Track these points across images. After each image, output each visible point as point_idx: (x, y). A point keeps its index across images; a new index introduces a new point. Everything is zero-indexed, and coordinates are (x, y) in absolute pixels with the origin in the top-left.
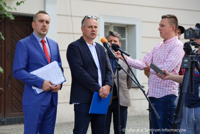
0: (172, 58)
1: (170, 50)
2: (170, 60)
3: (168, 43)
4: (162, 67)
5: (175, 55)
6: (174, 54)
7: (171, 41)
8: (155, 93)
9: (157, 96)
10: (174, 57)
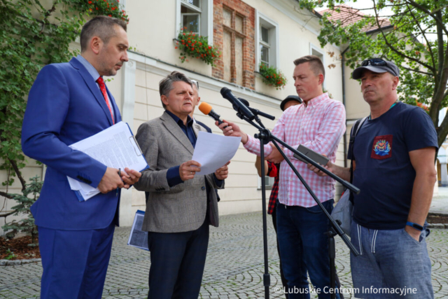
0: (332, 128)
1: (324, 115)
2: (330, 132)
3: (315, 104)
4: (314, 145)
5: (337, 123)
6: (335, 121)
7: (319, 101)
8: (301, 197)
9: (305, 204)
10: (335, 126)
